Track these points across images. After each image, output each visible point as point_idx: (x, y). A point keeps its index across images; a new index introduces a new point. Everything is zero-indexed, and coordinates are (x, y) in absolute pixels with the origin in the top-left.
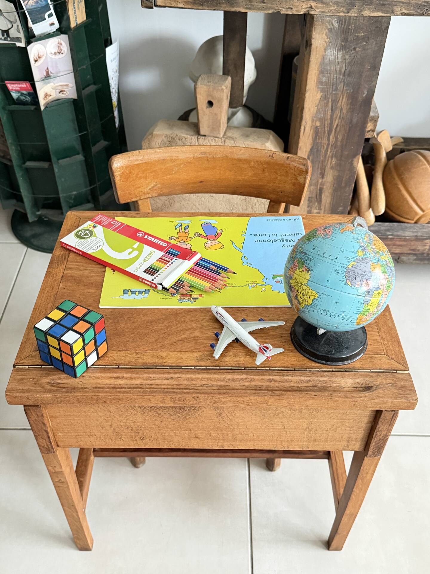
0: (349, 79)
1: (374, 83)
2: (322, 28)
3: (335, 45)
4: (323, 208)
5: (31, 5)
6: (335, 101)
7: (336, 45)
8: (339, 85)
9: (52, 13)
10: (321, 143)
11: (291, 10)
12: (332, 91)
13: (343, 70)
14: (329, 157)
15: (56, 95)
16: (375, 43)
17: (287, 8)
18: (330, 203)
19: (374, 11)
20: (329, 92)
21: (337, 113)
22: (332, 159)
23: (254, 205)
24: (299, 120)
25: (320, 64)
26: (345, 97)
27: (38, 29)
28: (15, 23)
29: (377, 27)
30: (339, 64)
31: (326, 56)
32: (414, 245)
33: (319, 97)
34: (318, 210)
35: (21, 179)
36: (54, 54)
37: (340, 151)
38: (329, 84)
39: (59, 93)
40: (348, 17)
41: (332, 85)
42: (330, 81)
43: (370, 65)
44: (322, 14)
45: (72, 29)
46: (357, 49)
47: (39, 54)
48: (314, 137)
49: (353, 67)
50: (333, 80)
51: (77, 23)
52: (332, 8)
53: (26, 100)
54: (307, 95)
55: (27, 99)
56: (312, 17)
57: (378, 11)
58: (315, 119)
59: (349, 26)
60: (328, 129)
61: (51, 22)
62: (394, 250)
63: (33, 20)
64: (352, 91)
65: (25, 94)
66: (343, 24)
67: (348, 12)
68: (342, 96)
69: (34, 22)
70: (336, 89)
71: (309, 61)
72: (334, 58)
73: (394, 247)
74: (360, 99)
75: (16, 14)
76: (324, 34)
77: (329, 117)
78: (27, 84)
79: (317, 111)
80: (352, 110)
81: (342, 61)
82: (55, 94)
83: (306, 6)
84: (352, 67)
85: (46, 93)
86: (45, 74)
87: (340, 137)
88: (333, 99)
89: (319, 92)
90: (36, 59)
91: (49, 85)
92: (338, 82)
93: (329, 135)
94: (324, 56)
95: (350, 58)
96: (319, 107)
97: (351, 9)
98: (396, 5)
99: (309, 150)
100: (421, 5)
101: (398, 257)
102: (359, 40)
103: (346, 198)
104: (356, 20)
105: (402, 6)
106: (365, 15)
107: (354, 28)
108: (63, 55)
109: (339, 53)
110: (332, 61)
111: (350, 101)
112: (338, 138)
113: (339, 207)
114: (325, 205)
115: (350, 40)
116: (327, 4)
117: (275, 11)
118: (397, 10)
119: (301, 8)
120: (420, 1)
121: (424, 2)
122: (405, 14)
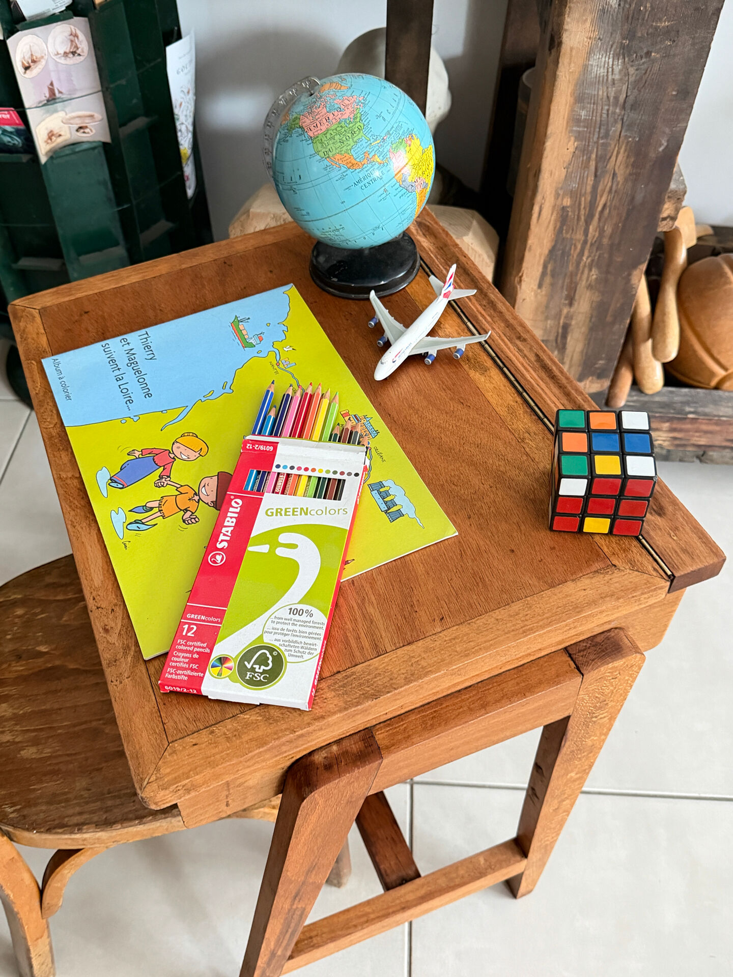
0: (633, 115)
1: (682, 125)
2: (585, 10)
3: (610, 46)
4: (567, 360)
6: (602, 159)
7: (612, 46)
8: (612, 126)
10: (571, 239)
12: (598, 138)
13: (622, 97)
14: (585, 266)
15: (71, 133)
16: (690, 42)
18: (582, 352)
20: (591, 140)
21: (606, 181)
22: (590, 270)
24: (530, 193)
25: (577, 84)
26: (622, 151)
29: (697, 9)
30: (614, 84)
31: (589, 67)
33: (572, 149)
36: (63, 56)
37: (606, 255)
38: (593, 125)
39: (77, 131)
41: (598, 126)
42: (594, 118)
43: (676, 89)
45: (98, 8)
46: (653, 54)
47: (32, 55)
48: (558, 227)
49: (642, 90)
50: (601, 116)
53: (14, 144)
54: (549, 144)
55: (16, 142)
58: (561, 192)
60: (587, 213)
62: (695, 440)
64: (637, 139)
65: (11, 133)
68: (617, 149)
70: (607, 135)
71: (554, 77)
72: (606, 71)
73: (697, 434)
74: (652, 155)
76: (589, 21)
77: (589, 189)
78: (11, 112)
79: (566, 176)
80: (634, 177)
81: (621, 79)
82: (68, 132)
84: (640, 91)
85: (51, 131)
86: (47, 95)
87: (608, 229)
88: (599, 153)
89: (573, 139)
90: (27, 65)
91: (55, 115)
92: (611, 120)
93: (588, 223)
94: (585, 67)
95: (636, 72)
96: (570, 170)
99: (546, 252)
101: (701, 453)
102: (658, 36)
103: (612, 344)
107: (650, 9)
108: (82, 58)
109: (616, 63)
110: (601, 79)
111: (632, 160)
112: (604, 231)
113: (599, 360)
114: (572, 356)
115: (639, 35)
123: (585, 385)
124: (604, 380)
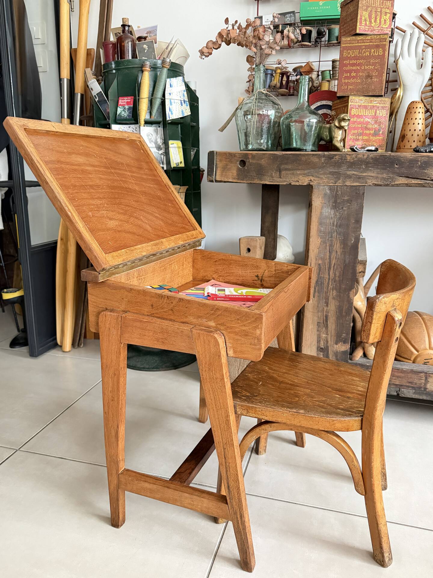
0: (340, 230)
1: (359, 233)
4: (329, 333)
6: (331, 246)
7: (329, 205)
8: (333, 233)
10: (324, 277)
11: (298, 182)
12: (329, 238)
13: (335, 223)
14: (330, 289)
16: (356, 204)
17: (295, 181)
18: (335, 330)
19: (353, 182)
20: (326, 239)
21: (334, 254)
22: (333, 291)
25: (319, 218)
26: (338, 242)
29: (356, 193)
30: (332, 218)
32: (411, 378)
33: (320, 242)
34: (326, 334)
37: (338, 285)
38: (326, 233)
40: (335, 186)
41: (328, 233)
42: (326, 230)
43: (354, 220)
44: (319, 184)
46: (344, 208)
48: (318, 272)
50: (329, 230)
52: (325, 180)
54: (311, 240)
56: (312, 186)
57: (356, 182)
58: (318, 258)
59: (337, 192)
60: (328, 267)
62: (394, 381)
64: (343, 238)
66: (333, 191)
67: (336, 183)
68: (336, 241)
70: (332, 237)
71: (311, 216)
72: (328, 214)
73: (394, 378)
74: (349, 244)
76: (321, 197)
77: (328, 257)
79: (319, 252)
80: (344, 253)
81: (334, 217)
83: (308, 180)
84: (341, 221)
87: (338, 274)
88: (330, 243)
89: (319, 238)
92: (333, 231)
93: (329, 271)
94: (321, 213)
95: (339, 214)
96: (320, 250)
97: (337, 181)
98: (368, 179)
99: (315, 282)
100: (385, 178)
101: (399, 389)
102: (345, 202)
103: (347, 326)
104: (341, 188)
105: (372, 179)
106: (347, 185)
107: (340, 193)
109: (331, 211)
110: (327, 217)
111: (342, 246)
112: (336, 274)
113: (343, 334)
114: (331, 331)
115: (338, 201)
116: (322, 178)
117: (288, 183)
118: (369, 182)
119: (304, 181)
120: (385, 176)
121: (388, 176)
122: (375, 184)
123: (339, 346)
124: (346, 344)
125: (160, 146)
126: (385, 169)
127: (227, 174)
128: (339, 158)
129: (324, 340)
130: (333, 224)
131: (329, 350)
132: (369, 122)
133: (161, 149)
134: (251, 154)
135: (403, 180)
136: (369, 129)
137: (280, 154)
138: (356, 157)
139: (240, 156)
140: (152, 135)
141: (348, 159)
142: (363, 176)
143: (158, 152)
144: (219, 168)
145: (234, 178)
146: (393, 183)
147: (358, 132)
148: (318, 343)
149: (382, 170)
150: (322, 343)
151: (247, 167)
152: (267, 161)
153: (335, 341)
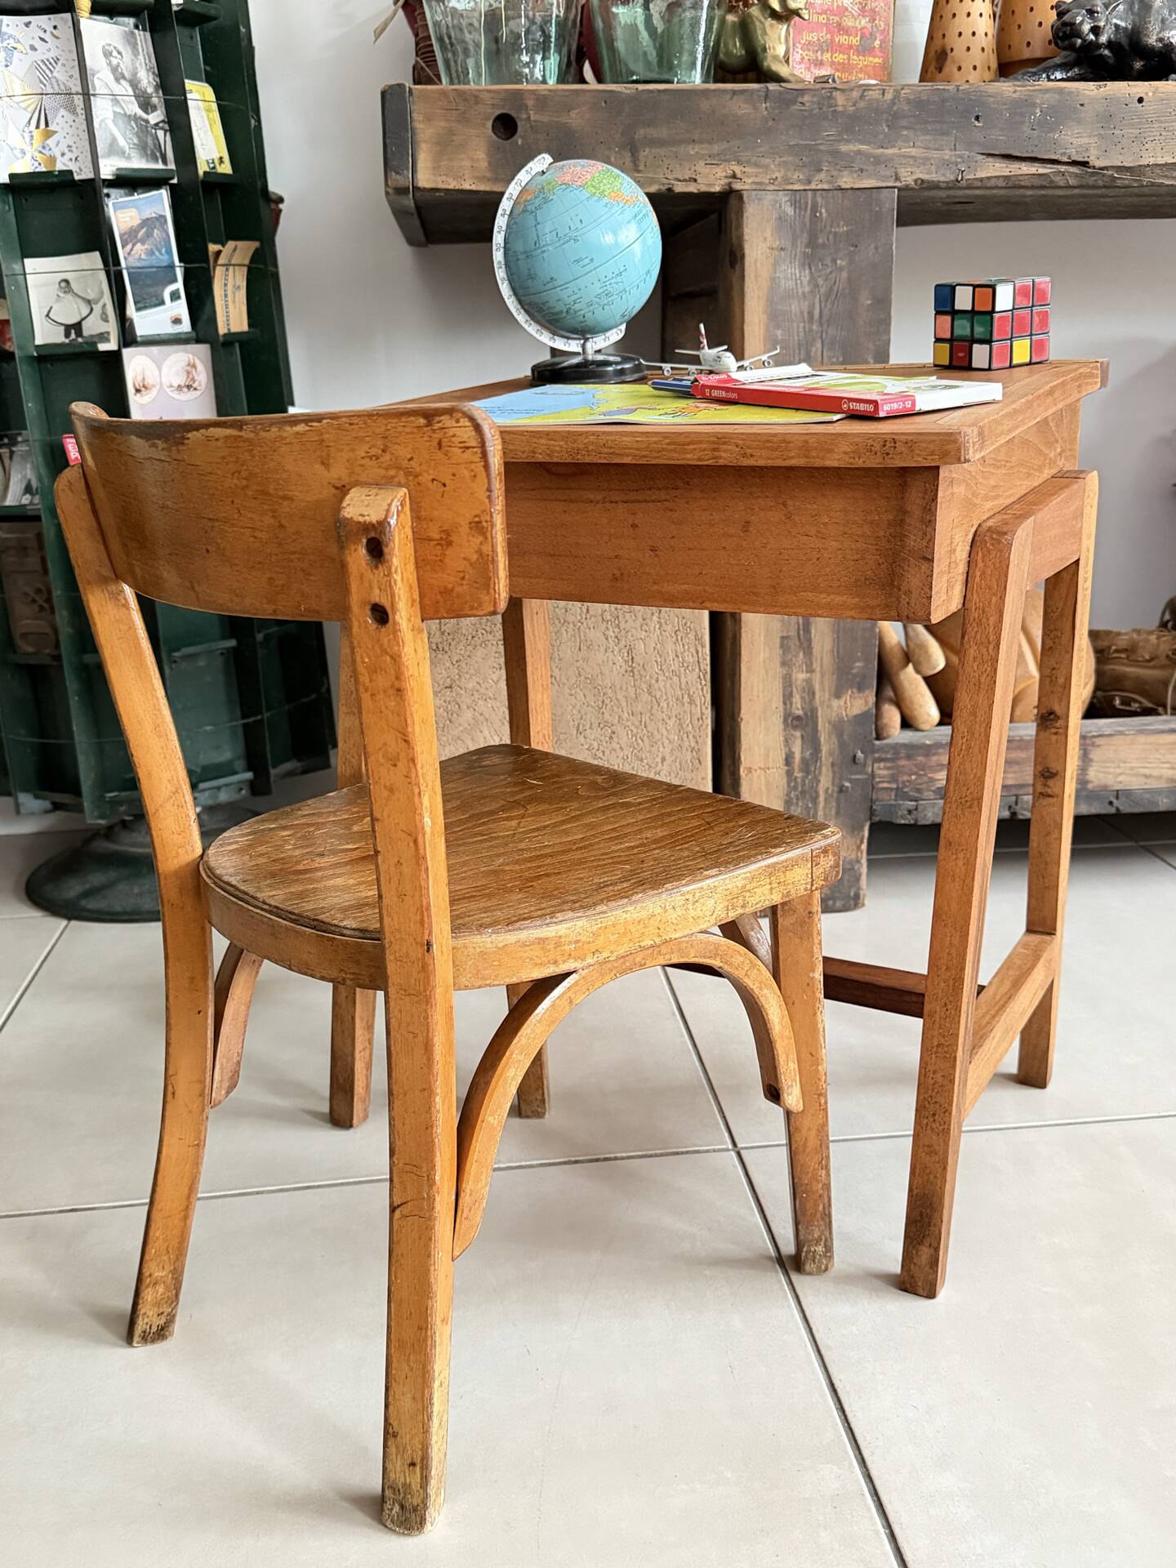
0: (831, 331)
1: (884, 338)
2: (762, 219)
3: (793, 257)
4: (816, 666)
5: (137, 256)
7: (795, 255)
8: (812, 346)
9: (178, 290)
11: (695, 184)
13: (816, 312)
16: (872, 246)
17: (685, 180)
18: (832, 652)
19: (860, 178)
23: (653, 681)
25: (767, 300)
27: (146, 322)
28: (96, 303)
29: (871, 212)
30: (805, 297)
31: (777, 279)
34: (807, 672)
35: (77, 698)
36: (177, 390)
38: (792, 345)
40: (809, 192)
41: (796, 346)
42: (792, 337)
43: (870, 297)
44: (758, 187)
45: (221, 339)
46: (838, 262)
47: (144, 379)
49: (836, 303)
50: (798, 335)
51: (229, 330)
52: (777, 174)
56: (739, 195)
57: (870, 177)
59: (816, 212)
61: (174, 313)
63: (138, 299)
66: (803, 207)
67: (809, 183)
69: (139, 305)
70: (808, 357)
71: (742, 294)
72: (794, 283)
75: (102, 276)
76: (768, 230)
81: (812, 292)
83: (724, 174)
84: (833, 304)
90: (138, 386)
92: (810, 338)
94: (773, 279)
95: (826, 283)
97: (814, 176)
98: (901, 164)
100: (949, 161)
101: (1014, 798)
102: (840, 241)
104: (827, 197)
105: (913, 165)
106: (844, 186)
107: (825, 215)
108: (198, 393)
109: (803, 274)
110: (791, 292)
113: (855, 662)
114: (822, 659)
115: (820, 241)
116: (766, 167)
117: (664, 188)
118: (906, 174)
119: (712, 180)
120: (947, 154)
121: (955, 155)
122: (922, 181)
123: (845, 703)
124: (867, 692)
125: (150, 97)
126: (947, 134)
127: (455, 163)
128: (812, 102)
129: (804, 691)
130: (810, 314)
131: (817, 717)
132: (846, 9)
133: (154, 109)
134: (533, 92)
135: (997, 165)
136: (846, 31)
137: (628, 91)
138: (862, 97)
139: (495, 102)
140: (119, 53)
141: (840, 102)
142: (886, 155)
143: (144, 116)
144: (424, 146)
145: (481, 179)
146: (972, 177)
147: (819, 40)
148: (785, 704)
149: (939, 137)
150: (797, 700)
151: (523, 138)
152: (587, 116)
153: (833, 689)
